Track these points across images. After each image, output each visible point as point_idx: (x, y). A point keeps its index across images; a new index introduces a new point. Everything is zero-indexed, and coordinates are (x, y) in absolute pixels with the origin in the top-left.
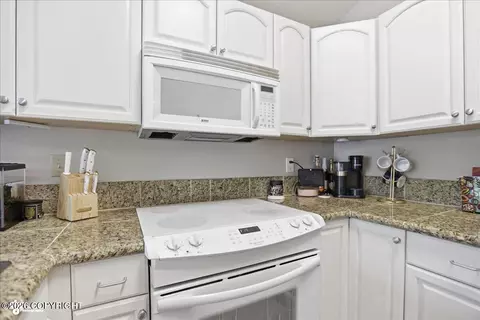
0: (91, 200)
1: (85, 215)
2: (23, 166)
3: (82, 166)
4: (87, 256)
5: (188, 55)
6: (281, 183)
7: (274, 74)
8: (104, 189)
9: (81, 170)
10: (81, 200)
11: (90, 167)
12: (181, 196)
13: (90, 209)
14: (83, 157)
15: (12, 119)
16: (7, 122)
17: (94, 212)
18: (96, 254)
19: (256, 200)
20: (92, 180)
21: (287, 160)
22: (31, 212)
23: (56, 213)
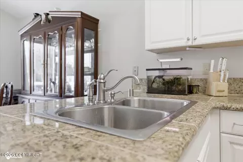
1: (221, 94)
2: (191, 69)
3: (219, 67)
4: (229, 106)
9: (218, 70)
10: (219, 86)
11: (224, 67)
13: (224, 91)
14: (220, 63)
15: (190, 47)
16: (188, 49)
17: (226, 93)
18: (233, 107)
20: (225, 75)
22: (195, 90)
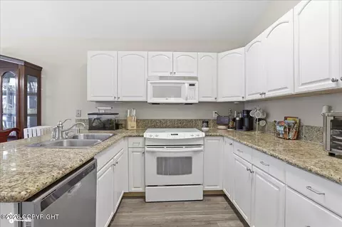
0: (134, 124)
1: (133, 129)
2: (118, 114)
5: (161, 78)
6: (207, 122)
7: (195, 78)
8: (138, 121)
9: (132, 115)
10: (132, 124)
11: (134, 114)
12: (164, 125)
14: (132, 112)
15: (117, 102)
17: (135, 128)
18: (133, 135)
19: (195, 129)
20: (135, 118)
21: (214, 112)
22: (120, 127)
23: (126, 128)
